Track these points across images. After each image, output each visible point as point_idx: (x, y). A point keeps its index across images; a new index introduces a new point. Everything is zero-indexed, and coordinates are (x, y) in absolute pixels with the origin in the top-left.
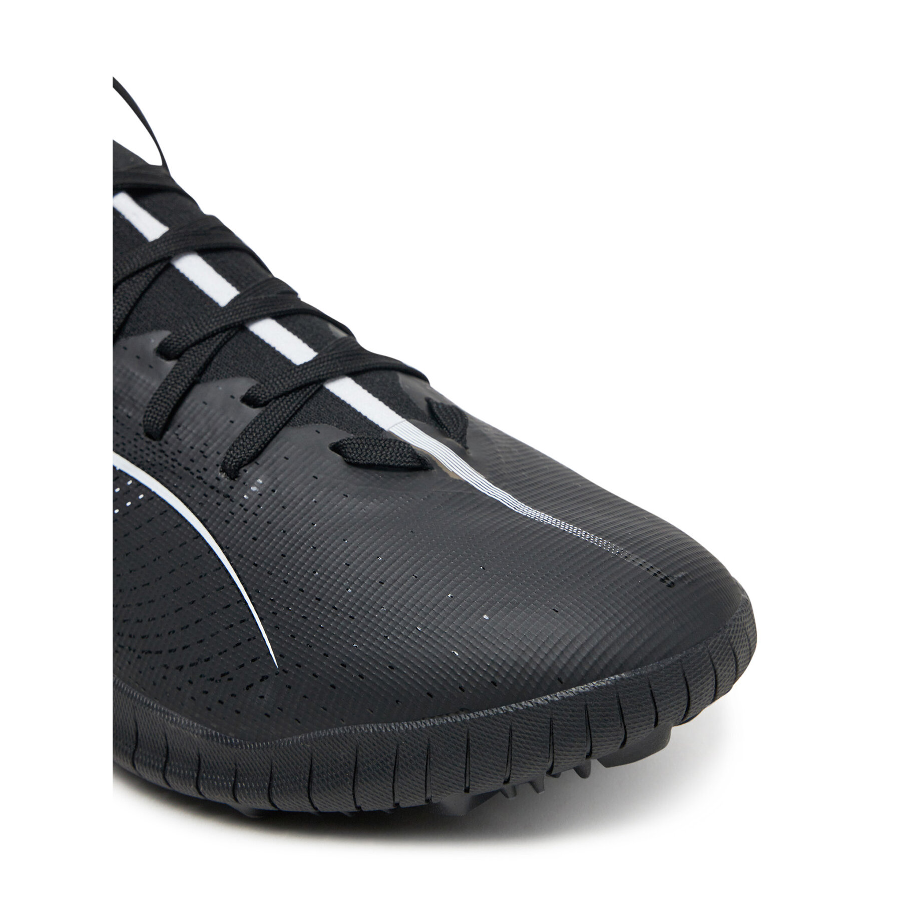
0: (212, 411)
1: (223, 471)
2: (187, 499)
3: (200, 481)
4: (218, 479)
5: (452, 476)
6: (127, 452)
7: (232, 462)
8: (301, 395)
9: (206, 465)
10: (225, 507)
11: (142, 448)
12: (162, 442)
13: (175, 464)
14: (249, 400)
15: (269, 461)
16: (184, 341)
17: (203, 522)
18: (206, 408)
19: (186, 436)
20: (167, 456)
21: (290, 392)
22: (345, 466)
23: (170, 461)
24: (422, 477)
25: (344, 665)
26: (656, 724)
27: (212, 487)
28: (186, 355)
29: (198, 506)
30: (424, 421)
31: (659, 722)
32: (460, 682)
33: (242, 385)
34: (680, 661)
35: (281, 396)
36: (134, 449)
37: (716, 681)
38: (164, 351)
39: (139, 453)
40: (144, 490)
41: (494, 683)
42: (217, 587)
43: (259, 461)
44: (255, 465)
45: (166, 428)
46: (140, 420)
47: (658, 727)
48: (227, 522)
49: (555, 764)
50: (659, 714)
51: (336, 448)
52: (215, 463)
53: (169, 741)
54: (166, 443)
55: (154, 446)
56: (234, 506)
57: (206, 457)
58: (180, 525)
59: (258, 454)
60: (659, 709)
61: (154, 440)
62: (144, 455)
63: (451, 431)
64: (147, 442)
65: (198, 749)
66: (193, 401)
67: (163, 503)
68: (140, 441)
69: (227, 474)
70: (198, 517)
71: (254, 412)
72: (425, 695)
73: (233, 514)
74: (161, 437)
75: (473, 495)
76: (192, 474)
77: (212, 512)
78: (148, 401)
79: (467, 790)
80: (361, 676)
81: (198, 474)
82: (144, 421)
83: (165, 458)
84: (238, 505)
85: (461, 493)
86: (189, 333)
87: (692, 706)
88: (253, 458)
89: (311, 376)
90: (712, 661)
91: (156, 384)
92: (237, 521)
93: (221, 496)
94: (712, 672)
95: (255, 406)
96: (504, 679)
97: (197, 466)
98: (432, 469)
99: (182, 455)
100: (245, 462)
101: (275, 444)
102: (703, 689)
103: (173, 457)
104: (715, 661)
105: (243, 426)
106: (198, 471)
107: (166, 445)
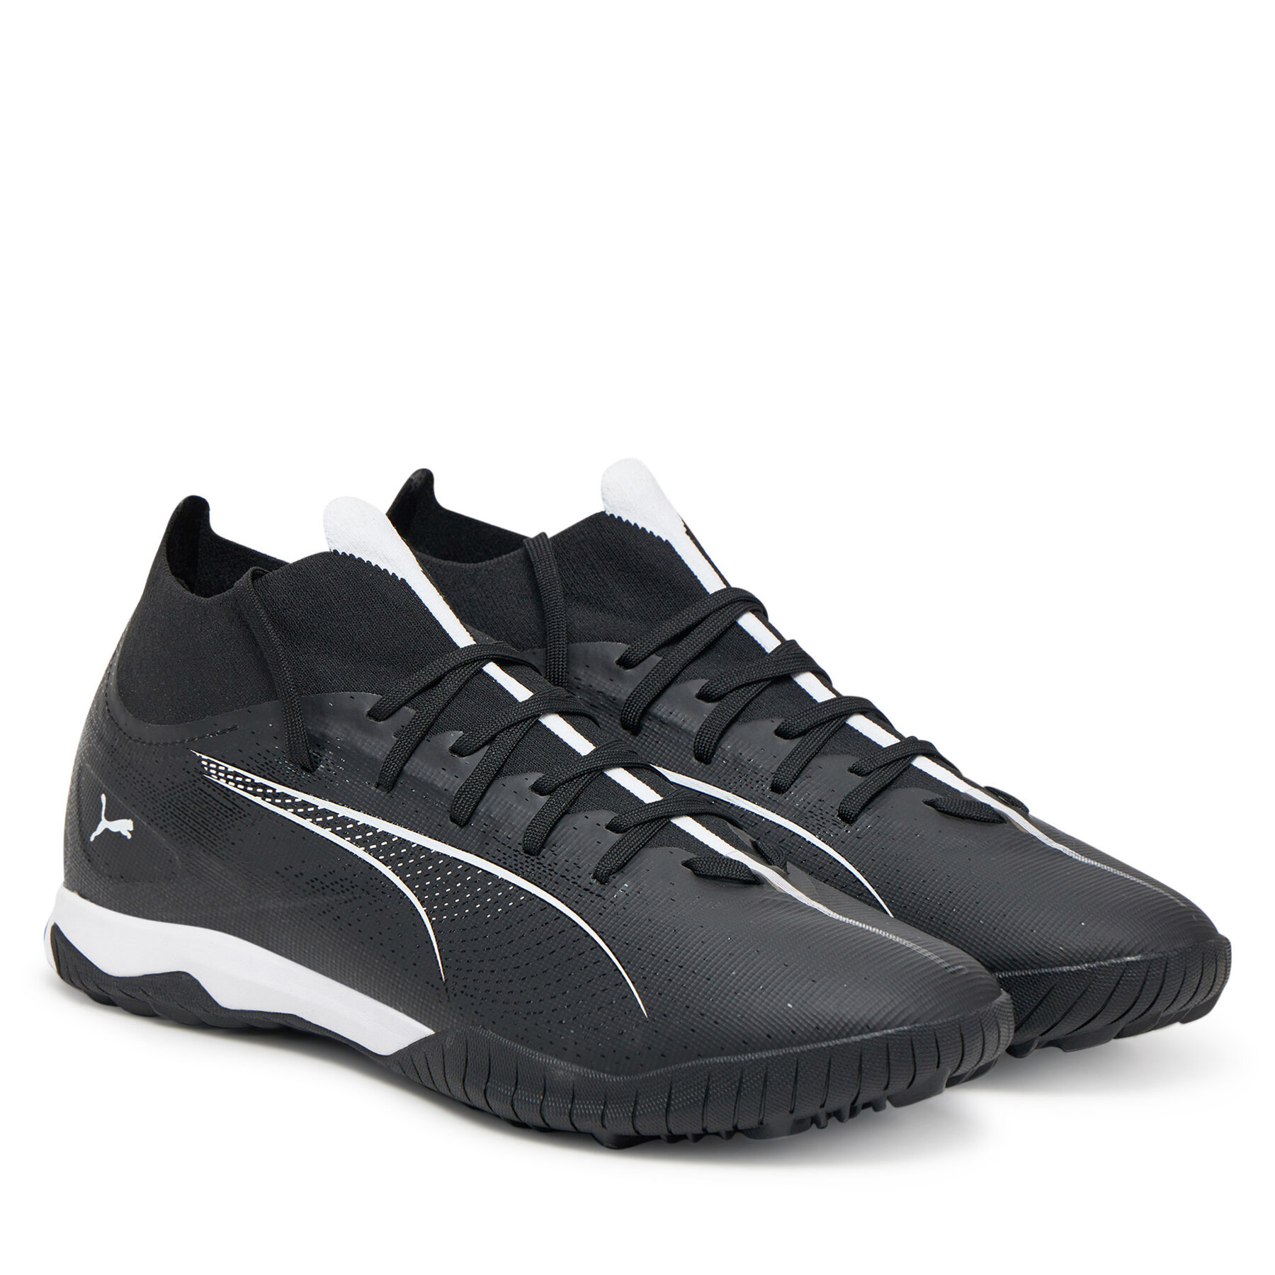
0: (581, 835)
1: (594, 877)
2: (564, 899)
3: (575, 885)
4: (591, 884)
5: (778, 890)
6: (508, 864)
7: (604, 871)
8: (654, 826)
9: (579, 874)
10: (598, 904)
11: (522, 861)
12: (539, 857)
13: (552, 873)
14: (612, 827)
15: (633, 872)
16: (556, 780)
17: (580, 915)
18: (576, 832)
19: (561, 852)
20: (545, 867)
21: (646, 822)
22: (694, 877)
23: (547, 871)
24: (755, 889)
25: (702, 1015)
26: (938, 1067)
27: (586, 890)
28: (559, 791)
29: (574, 903)
30: (752, 853)
31: (940, 1065)
32: (792, 1027)
33: (606, 817)
34: (959, 1019)
35: (639, 825)
36: (515, 862)
37: (984, 1042)
38: (537, 788)
39: (519, 865)
40: (524, 893)
41: (818, 1028)
42: (594, 961)
43: (625, 872)
44: (622, 874)
45: (543, 847)
46: (520, 840)
47: (940, 1069)
48: (601, 914)
49: (861, 1091)
50: (941, 1058)
51: (686, 864)
52: (587, 872)
53: (547, 1082)
54: (543, 857)
55: (533, 860)
56: (605, 903)
57: (579, 868)
58: (558, 918)
59: (623, 865)
60: (941, 1053)
61: (533, 855)
62: (524, 867)
63: (775, 861)
64: (526, 857)
65: (574, 1085)
66: (564, 827)
67: (542, 902)
68: (520, 856)
69: (598, 880)
70: (575, 912)
71: (617, 836)
72: (765, 1036)
73: (605, 908)
74: (539, 854)
75: (796, 903)
76: (568, 880)
77: (587, 908)
78: (526, 826)
79: (792, 1112)
80: (716, 1023)
81: (573, 880)
82: (524, 841)
83: (543, 869)
84: (609, 902)
85: (786, 902)
86: (561, 774)
87: (965, 1057)
88: (621, 868)
89: (660, 812)
90: (981, 1025)
91: (532, 814)
92: (609, 914)
93: (594, 895)
94: (981, 1033)
95: (617, 833)
96: (826, 1026)
97: (572, 874)
98: (764, 884)
99: (558, 866)
100: (613, 871)
101: (638, 859)
102: (974, 1044)
103: (550, 868)
104: (984, 1026)
105: (609, 846)
106: (573, 878)
107: (543, 859)
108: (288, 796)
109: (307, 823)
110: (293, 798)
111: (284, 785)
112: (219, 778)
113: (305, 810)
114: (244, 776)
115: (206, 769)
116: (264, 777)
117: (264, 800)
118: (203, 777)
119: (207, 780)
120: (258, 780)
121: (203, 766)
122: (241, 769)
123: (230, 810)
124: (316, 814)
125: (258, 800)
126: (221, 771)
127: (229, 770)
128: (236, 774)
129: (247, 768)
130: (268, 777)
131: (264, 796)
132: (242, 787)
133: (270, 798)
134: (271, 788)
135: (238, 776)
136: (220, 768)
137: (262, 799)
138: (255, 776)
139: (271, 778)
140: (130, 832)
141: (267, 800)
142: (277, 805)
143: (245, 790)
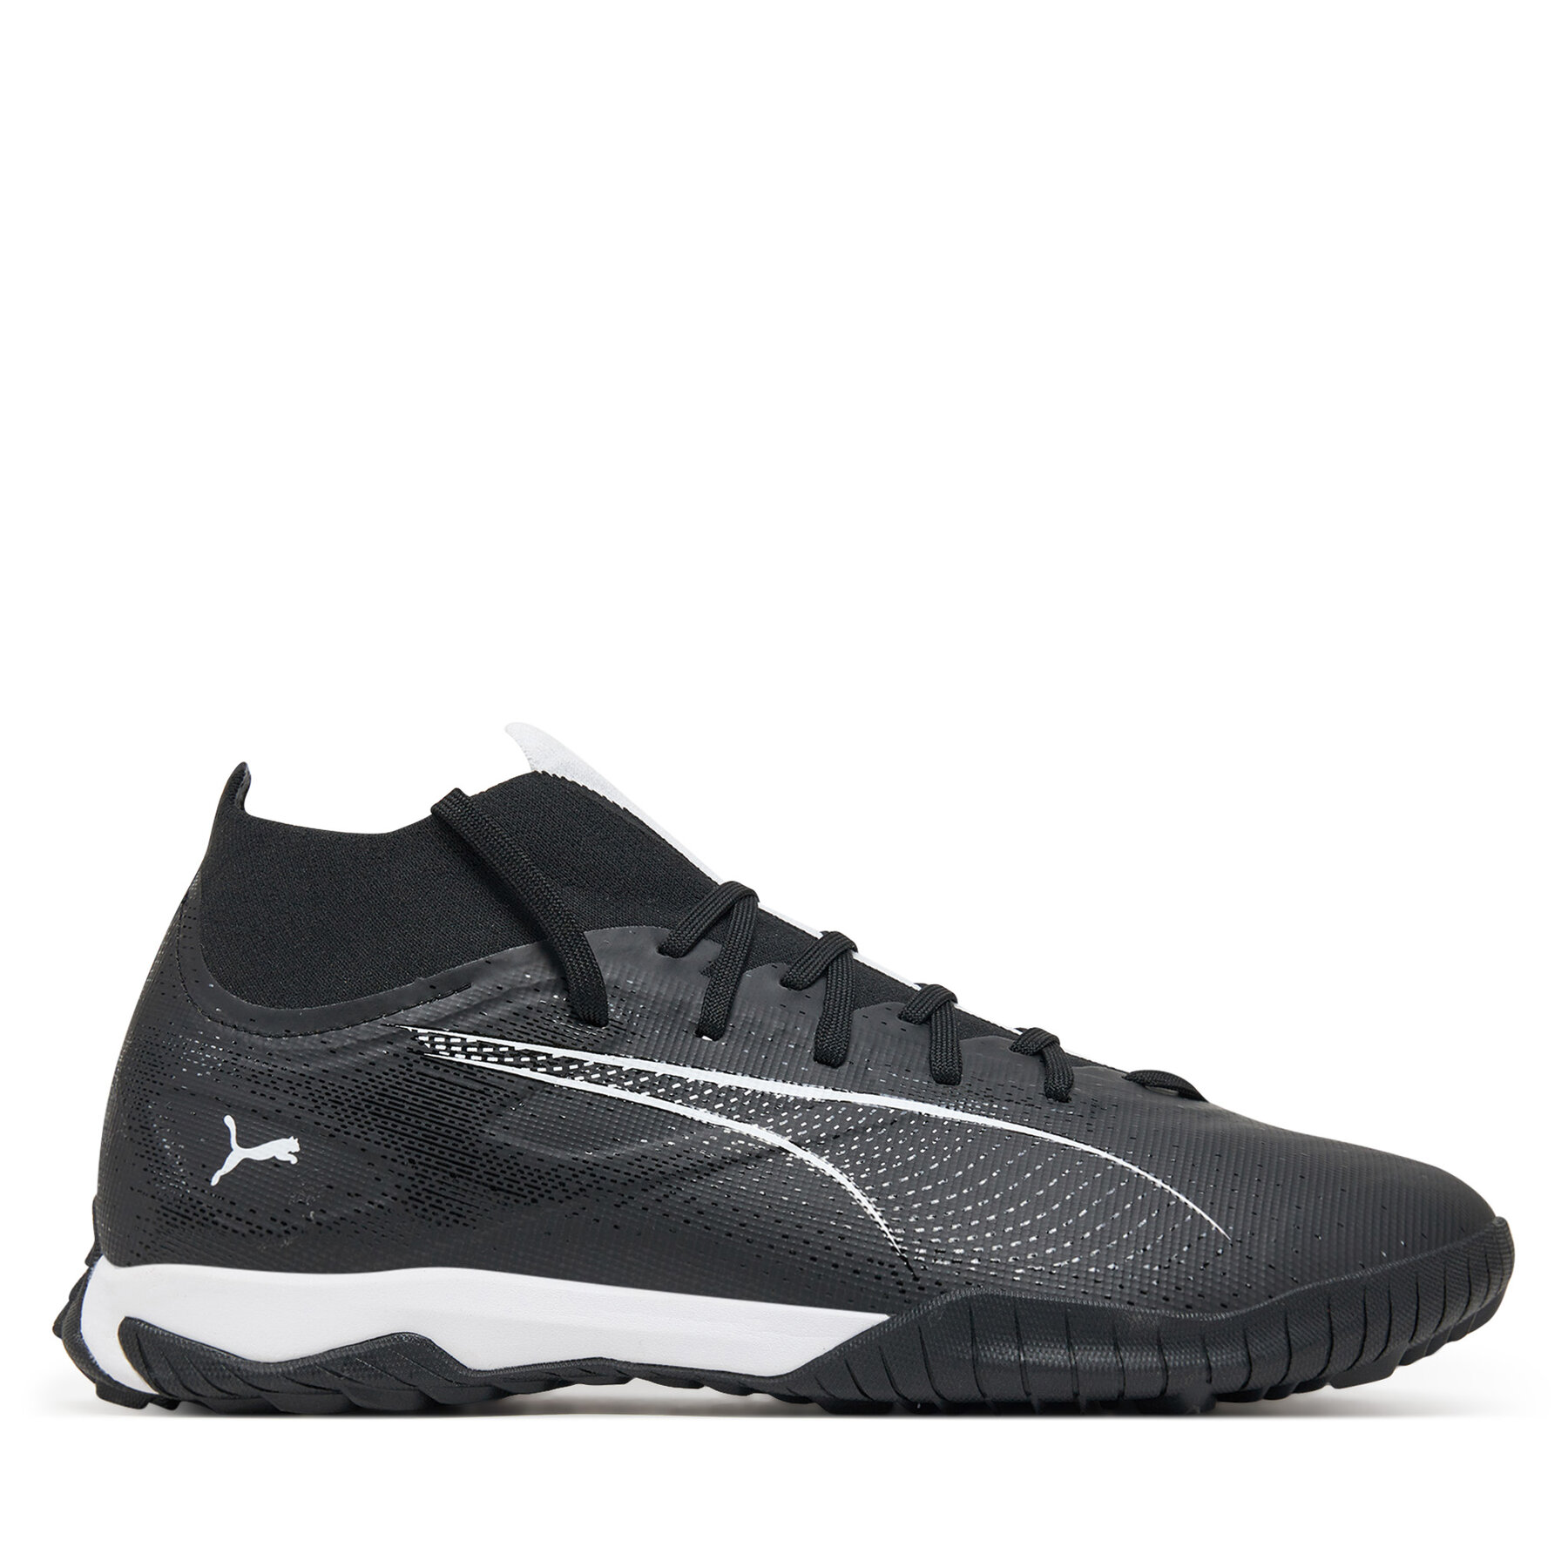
1: (1048, 1097)
3: (1031, 1108)
4: (1049, 1104)
9: (1027, 1096)
10: (1076, 1122)
12: (962, 1085)
13: (993, 1099)
23: (984, 1098)
29: (1043, 1126)
38: (907, 1018)
39: (941, 1097)
51: (1129, 1078)
52: (1034, 1093)
54: (967, 1085)
55: (955, 1090)
57: (1020, 1090)
61: (952, 1084)
68: (934, 1088)
69: (1055, 1099)
73: (1088, 1125)
74: (959, 1082)
76: (1018, 1103)
81: (1025, 1103)
92: (1099, 1129)
103: (984, 1094)
106: (1022, 1100)
107: (969, 1087)
108: (571, 1061)
109: (611, 1091)
110: (581, 1062)
111: (563, 1047)
112: (453, 1054)
113: (603, 1074)
114: (495, 1044)
115: (428, 1045)
116: (529, 1042)
117: (536, 1071)
118: (426, 1058)
119: (433, 1061)
120: (519, 1046)
121: (422, 1043)
122: (488, 1037)
123: (480, 1092)
124: (621, 1077)
125: (525, 1072)
126: (455, 1045)
127: (468, 1041)
128: (481, 1045)
129: (498, 1034)
130: (537, 1040)
131: (534, 1066)
132: (496, 1059)
133: (543, 1066)
134: (544, 1054)
135: (486, 1047)
136: (452, 1040)
137: (531, 1070)
138: (515, 1042)
139: (541, 1041)
140: (295, 1154)
141: (539, 1069)
142: (557, 1074)
143: (501, 1062)
